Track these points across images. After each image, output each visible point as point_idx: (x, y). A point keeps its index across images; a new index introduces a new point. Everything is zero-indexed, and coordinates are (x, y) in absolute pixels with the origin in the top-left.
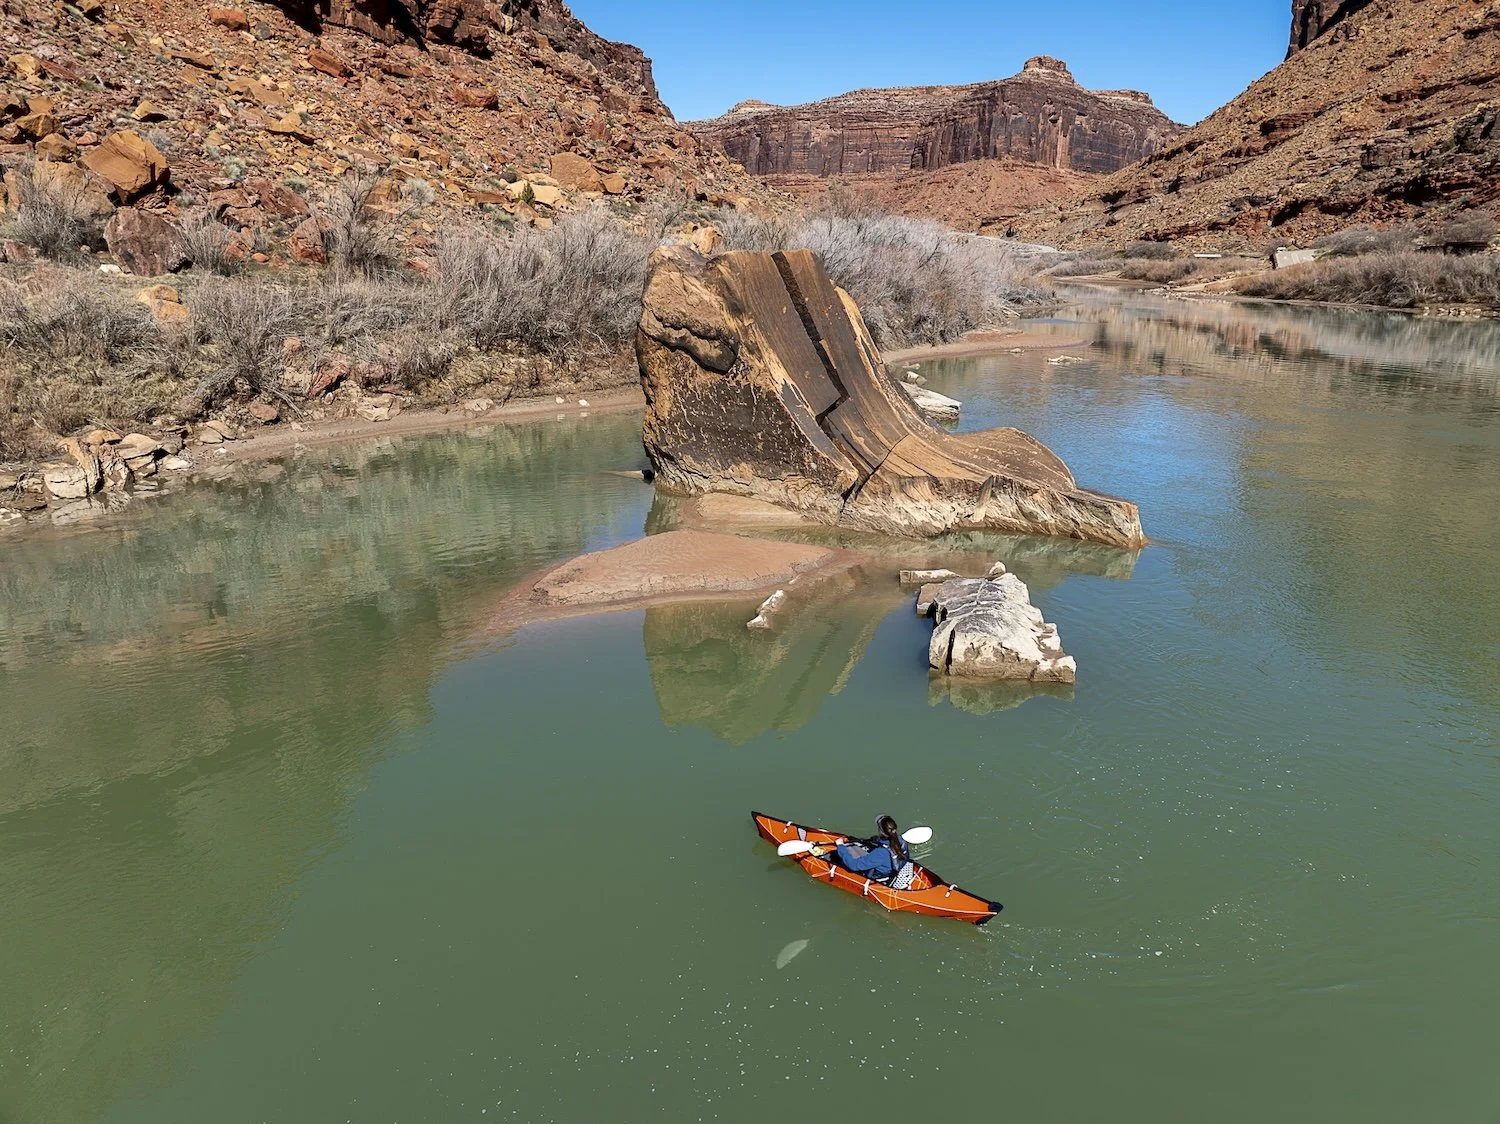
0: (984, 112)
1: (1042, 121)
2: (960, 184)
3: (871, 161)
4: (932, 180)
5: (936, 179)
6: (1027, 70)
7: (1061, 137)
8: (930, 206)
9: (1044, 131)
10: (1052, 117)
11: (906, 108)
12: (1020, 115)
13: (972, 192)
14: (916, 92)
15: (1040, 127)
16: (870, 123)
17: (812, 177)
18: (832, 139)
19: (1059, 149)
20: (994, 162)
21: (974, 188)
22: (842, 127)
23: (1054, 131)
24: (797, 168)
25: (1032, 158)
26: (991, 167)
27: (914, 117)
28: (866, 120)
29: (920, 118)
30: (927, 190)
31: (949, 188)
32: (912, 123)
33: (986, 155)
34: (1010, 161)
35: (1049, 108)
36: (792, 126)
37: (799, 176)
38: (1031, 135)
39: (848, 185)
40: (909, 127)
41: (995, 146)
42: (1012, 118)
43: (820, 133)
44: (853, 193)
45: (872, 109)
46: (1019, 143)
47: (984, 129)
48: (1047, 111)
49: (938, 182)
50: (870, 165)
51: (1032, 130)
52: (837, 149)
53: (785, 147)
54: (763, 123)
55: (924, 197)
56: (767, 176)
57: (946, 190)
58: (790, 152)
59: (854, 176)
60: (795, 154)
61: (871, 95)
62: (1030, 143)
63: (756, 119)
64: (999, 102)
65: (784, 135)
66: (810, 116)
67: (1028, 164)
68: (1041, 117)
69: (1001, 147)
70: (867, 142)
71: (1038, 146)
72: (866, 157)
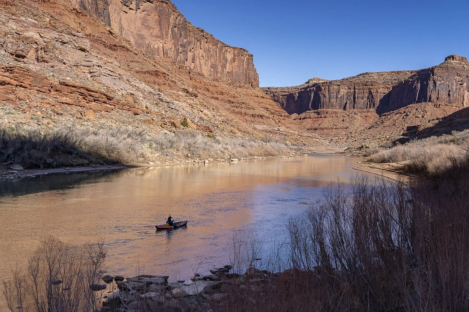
0: (423, 81)
2: (412, 114)
3: (369, 103)
4: (398, 112)
5: (400, 112)
6: (446, 61)
7: (466, 91)
8: (396, 124)
9: (456, 89)
10: (460, 83)
11: (387, 80)
12: (443, 82)
13: (418, 117)
14: (393, 73)
15: (454, 87)
16: (369, 86)
17: (340, 110)
18: (349, 94)
19: (465, 98)
20: (430, 103)
21: (420, 116)
22: (355, 88)
23: (462, 89)
24: (332, 106)
25: (450, 102)
26: (429, 107)
27: (390, 84)
28: (366, 85)
29: (393, 84)
30: (395, 118)
31: (406, 116)
32: (389, 86)
33: (425, 101)
34: (439, 103)
35: (458, 78)
36: (330, 88)
37: (334, 110)
38: (449, 91)
39: (357, 114)
40: (387, 88)
41: (430, 96)
42: (438, 83)
43: (343, 91)
44: (359, 118)
45: (370, 81)
46: (444, 94)
47: (424, 88)
48: (458, 80)
49: (401, 113)
50: (368, 105)
51: (450, 89)
52: (352, 98)
53: (328, 97)
54: (318, 87)
55: (393, 120)
56: (318, 110)
57: (405, 117)
58: (330, 99)
59: (360, 111)
60: (332, 100)
61: (370, 75)
62: (449, 95)
63: (314, 85)
64: (431, 76)
65: (327, 92)
66: (339, 84)
67: (448, 104)
68: (454, 83)
69: (434, 97)
70: (367, 95)
71: (453, 96)
72: (366, 102)
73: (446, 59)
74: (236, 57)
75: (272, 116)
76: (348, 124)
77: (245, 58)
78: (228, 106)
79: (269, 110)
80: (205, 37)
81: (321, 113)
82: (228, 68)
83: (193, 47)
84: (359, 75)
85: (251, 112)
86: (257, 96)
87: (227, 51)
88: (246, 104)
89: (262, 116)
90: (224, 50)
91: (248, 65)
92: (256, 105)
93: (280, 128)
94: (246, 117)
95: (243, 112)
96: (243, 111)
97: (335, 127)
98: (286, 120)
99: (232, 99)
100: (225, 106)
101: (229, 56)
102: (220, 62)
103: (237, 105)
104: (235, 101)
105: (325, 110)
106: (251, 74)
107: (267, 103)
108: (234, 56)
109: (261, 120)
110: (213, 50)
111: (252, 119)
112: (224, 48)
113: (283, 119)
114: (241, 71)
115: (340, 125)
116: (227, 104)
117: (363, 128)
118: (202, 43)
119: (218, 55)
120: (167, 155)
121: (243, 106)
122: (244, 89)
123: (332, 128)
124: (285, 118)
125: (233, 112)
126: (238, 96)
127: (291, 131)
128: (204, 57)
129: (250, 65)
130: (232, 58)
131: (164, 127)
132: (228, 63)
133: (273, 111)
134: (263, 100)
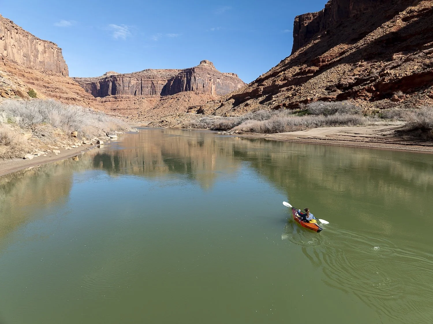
0: (188, 76)
1: (207, 80)
2: (181, 99)
3: (152, 91)
4: (172, 97)
5: (173, 97)
6: (201, 64)
7: (213, 85)
8: (172, 106)
9: (207, 83)
10: (210, 79)
11: (163, 75)
12: (200, 78)
14: (166, 71)
15: (206, 82)
16: (151, 79)
17: (132, 96)
18: (138, 84)
19: (212, 89)
20: (192, 92)
21: (186, 100)
22: (141, 80)
23: (210, 83)
24: (126, 93)
25: (204, 91)
26: (192, 94)
27: (166, 78)
28: (149, 78)
29: (168, 78)
30: (171, 101)
31: (178, 100)
32: (165, 80)
33: (189, 90)
34: (198, 92)
35: (208, 76)
36: (124, 79)
37: (127, 96)
38: (204, 84)
39: (144, 99)
40: (164, 81)
41: (192, 87)
42: (197, 78)
43: (133, 82)
44: (146, 101)
45: (152, 75)
46: (200, 86)
47: (189, 82)
48: (208, 77)
49: (174, 98)
50: (151, 93)
51: (204, 83)
52: (140, 87)
53: (122, 86)
54: (114, 78)
55: (170, 103)
56: (116, 95)
58: (124, 88)
59: (146, 96)
60: (125, 88)
61: (151, 71)
62: (204, 87)
63: (111, 77)
64: (193, 73)
65: (121, 82)
66: (130, 76)
67: (203, 93)
68: (206, 79)
69: (194, 88)
70: (150, 85)
71: (206, 87)
72: (150, 90)
73: (201, 63)
74: (47, 49)
75: (83, 99)
76: (139, 106)
77: (55, 51)
78: (44, 90)
79: (79, 94)
80: (15, 27)
81: (118, 98)
82: (40, 58)
83: (3, 35)
84: (143, 71)
85: (65, 96)
86: (68, 83)
87: (37, 43)
88: (59, 89)
89: (74, 99)
90: (34, 42)
91: (58, 56)
92: (68, 90)
93: (90, 108)
94: (61, 99)
95: (58, 96)
96: (58, 95)
97: (129, 108)
98: (94, 103)
99: (47, 85)
100: (42, 90)
101: (40, 48)
102: (32, 52)
103: (52, 89)
104: (49, 86)
105: (120, 95)
106: (61, 65)
107: (77, 88)
108: (44, 48)
109: (74, 102)
110: (24, 41)
111: (66, 101)
112: (35, 40)
113: (91, 102)
114: (52, 61)
115: (133, 106)
116: (42, 88)
117: (149, 109)
118: (13, 33)
119: (29, 46)
120: (43, 135)
121: (57, 90)
122: (57, 77)
123: (127, 109)
124: (92, 101)
125: (50, 95)
126: (51, 82)
127: (99, 111)
128: (16, 46)
129: (60, 57)
130: (43, 50)
131: (5, 96)
132: (39, 54)
133: (83, 95)
134: (73, 86)
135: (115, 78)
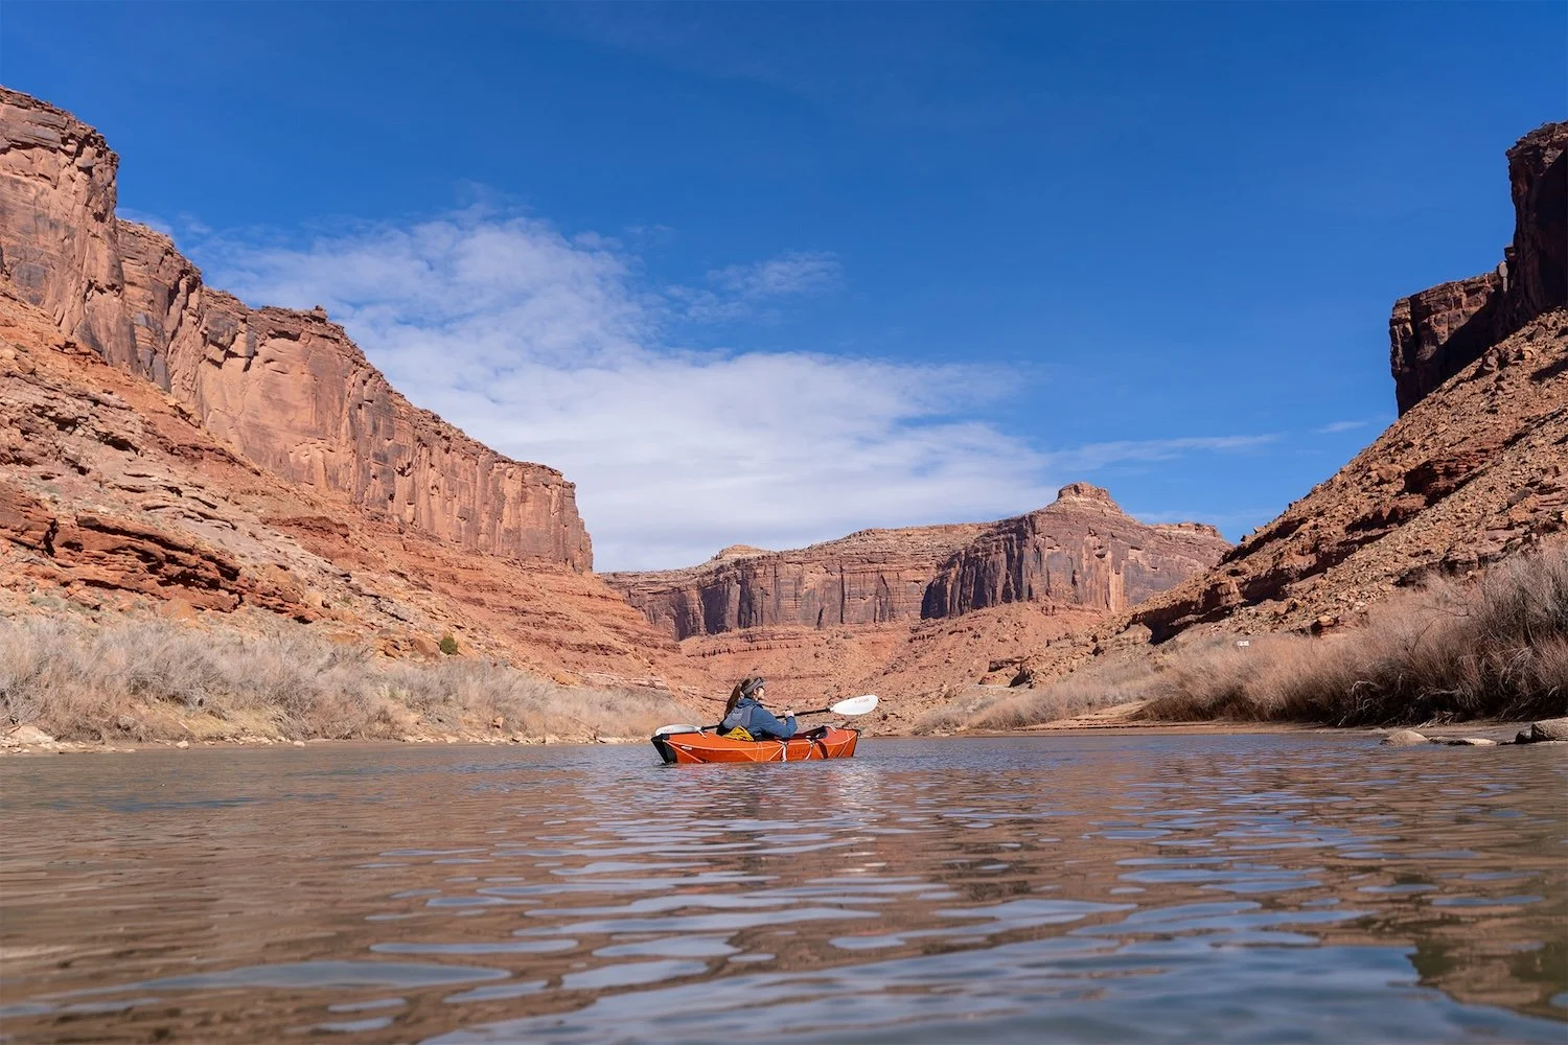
0: (1011, 547)
1: (1086, 556)
2: (987, 632)
3: (879, 609)
4: (954, 628)
5: (958, 628)
6: (1062, 499)
7: (1112, 574)
8: (951, 660)
9: (1090, 568)
10: (1098, 552)
11: (921, 549)
12: (1057, 549)
13: (1004, 641)
14: (933, 531)
15: (1085, 563)
16: (877, 565)
17: (806, 629)
18: (829, 585)
19: (1112, 589)
20: (1030, 605)
21: (1007, 636)
22: (842, 570)
23: (1102, 568)
24: (787, 619)
25: (1077, 600)
26: (1026, 611)
27: (929, 557)
28: (869, 562)
29: (937, 559)
30: (948, 642)
31: (975, 637)
32: (927, 564)
33: (1019, 597)
34: (1050, 603)
35: (1092, 541)
36: (780, 571)
37: (790, 629)
38: (1074, 573)
39: (850, 638)
40: (924, 568)
41: (1029, 586)
42: (1047, 552)
43: (814, 579)
44: (855, 646)
45: (878, 550)
46: (1060, 582)
47: (1016, 564)
48: (1091, 544)
49: (961, 632)
50: (878, 614)
51: (1075, 567)
52: (837, 596)
53: (773, 594)
54: (745, 569)
55: (944, 650)
56: (750, 629)
57: (972, 641)
58: (778, 601)
59: (858, 628)
60: (784, 603)
61: (878, 536)
62: (1074, 582)
63: (737, 563)
64: (1028, 535)
65: (770, 581)
66: (801, 559)
67: (1074, 606)
68: (1084, 552)
69: (1038, 587)
70: (872, 587)
71: (1084, 585)
72: (873, 605)
73: (1060, 495)
74: (529, 490)
75: (632, 647)
76: (830, 665)
77: (555, 493)
78: (511, 621)
79: (623, 630)
80: (443, 434)
81: (759, 638)
82: (508, 520)
83: (410, 460)
84: (849, 537)
85: (574, 637)
86: (589, 596)
87: (504, 473)
88: (561, 616)
89: (603, 649)
90: (495, 470)
91: (562, 509)
92: (586, 619)
93: (654, 678)
94: (562, 651)
95: (553, 639)
96: (553, 634)
97: (796, 674)
98: (669, 658)
99: (521, 604)
100: (504, 622)
101: (511, 488)
102: (486, 503)
103: (537, 618)
104: (528, 608)
105: (766, 629)
106: (570, 536)
107: (615, 612)
108: (523, 487)
109: (602, 658)
110: (466, 470)
111: (578, 656)
112: (495, 465)
113: (660, 655)
114: (543, 527)
115: (808, 669)
116: (506, 616)
117: (867, 675)
118: (436, 450)
119: (478, 484)
120: (440, 721)
121: (553, 621)
122: (553, 577)
123: (787, 677)
124: (665, 652)
125: (527, 638)
126: (537, 594)
127: (683, 687)
128: (441, 489)
129: (567, 512)
130: (518, 493)
131: (393, 654)
132: (506, 505)
133: (633, 634)
134: (604, 603)
135: (750, 567)
